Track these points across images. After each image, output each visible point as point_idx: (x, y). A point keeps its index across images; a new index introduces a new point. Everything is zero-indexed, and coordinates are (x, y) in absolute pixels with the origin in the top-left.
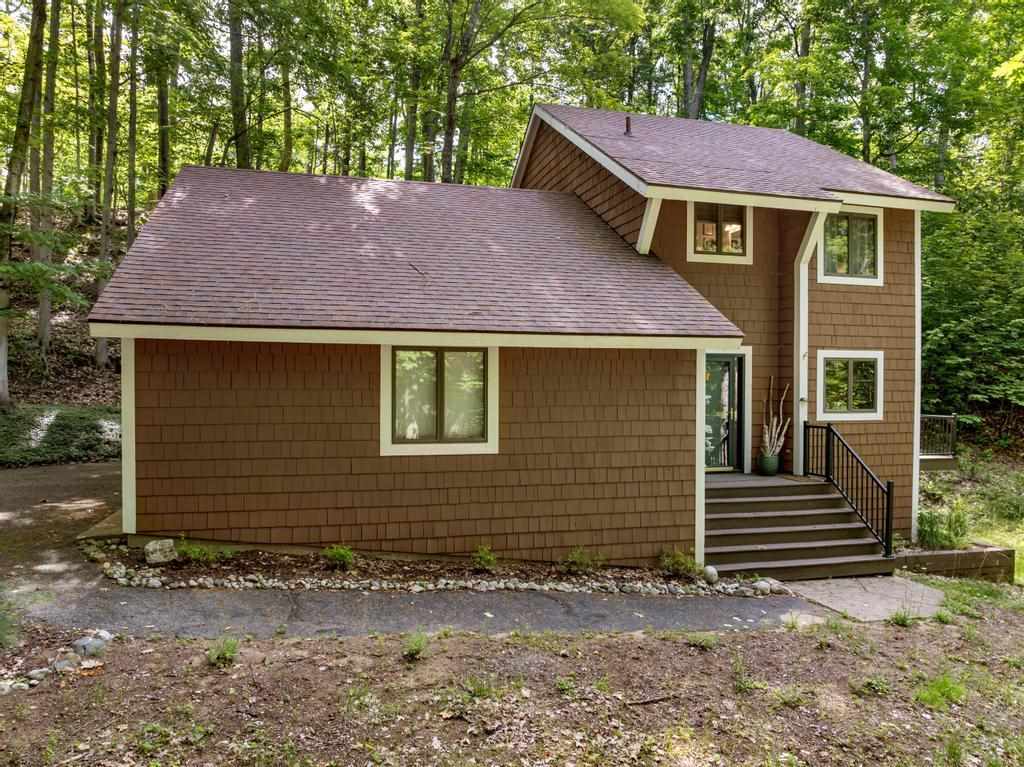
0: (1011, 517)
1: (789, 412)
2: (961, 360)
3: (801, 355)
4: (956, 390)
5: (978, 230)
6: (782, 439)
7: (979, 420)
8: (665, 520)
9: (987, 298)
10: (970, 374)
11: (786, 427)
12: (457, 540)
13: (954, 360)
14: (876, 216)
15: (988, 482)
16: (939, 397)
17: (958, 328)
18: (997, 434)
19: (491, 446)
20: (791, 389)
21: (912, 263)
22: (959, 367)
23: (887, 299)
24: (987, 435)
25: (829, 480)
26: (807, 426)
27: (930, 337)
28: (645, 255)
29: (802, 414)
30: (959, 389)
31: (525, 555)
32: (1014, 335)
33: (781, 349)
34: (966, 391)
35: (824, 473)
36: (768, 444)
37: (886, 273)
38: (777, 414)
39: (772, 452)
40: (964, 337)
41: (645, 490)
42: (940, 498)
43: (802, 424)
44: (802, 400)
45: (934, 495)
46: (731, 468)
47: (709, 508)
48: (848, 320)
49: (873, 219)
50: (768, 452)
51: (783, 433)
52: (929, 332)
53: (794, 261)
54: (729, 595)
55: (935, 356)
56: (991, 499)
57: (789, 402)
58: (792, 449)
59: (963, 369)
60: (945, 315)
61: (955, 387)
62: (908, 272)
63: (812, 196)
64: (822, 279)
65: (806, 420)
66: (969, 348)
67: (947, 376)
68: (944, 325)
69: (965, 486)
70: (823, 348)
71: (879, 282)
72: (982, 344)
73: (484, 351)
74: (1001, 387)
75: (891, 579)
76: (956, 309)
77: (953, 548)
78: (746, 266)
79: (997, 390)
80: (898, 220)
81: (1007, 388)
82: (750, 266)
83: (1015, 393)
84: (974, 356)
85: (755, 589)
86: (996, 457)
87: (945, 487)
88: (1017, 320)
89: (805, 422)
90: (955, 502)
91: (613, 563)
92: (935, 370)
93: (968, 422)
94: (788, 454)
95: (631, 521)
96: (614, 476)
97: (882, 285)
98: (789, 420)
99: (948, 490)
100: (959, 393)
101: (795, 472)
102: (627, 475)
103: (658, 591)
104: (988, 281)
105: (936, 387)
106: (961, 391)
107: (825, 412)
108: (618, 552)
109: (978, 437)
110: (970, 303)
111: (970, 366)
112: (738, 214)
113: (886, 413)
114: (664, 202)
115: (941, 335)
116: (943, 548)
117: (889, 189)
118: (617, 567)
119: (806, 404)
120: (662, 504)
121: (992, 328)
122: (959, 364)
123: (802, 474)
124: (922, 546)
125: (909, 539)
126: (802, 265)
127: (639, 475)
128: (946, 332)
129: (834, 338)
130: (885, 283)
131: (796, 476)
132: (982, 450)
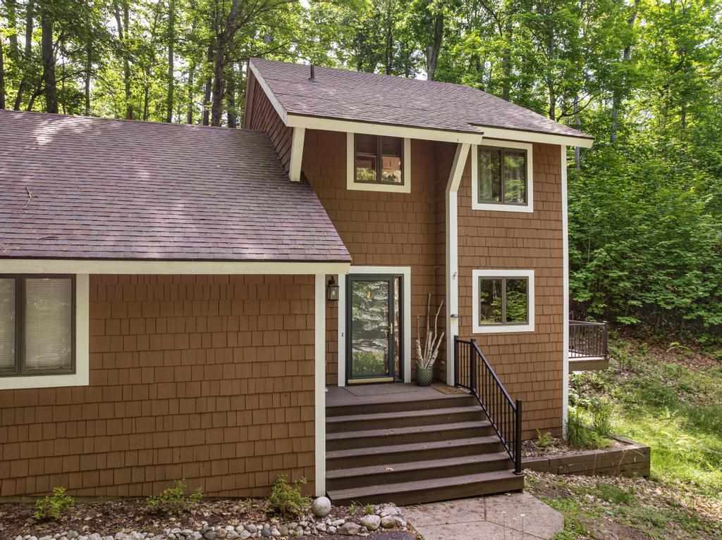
0: (657, 404)
1: (442, 328)
2: (620, 274)
3: (451, 275)
4: (619, 297)
5: (637, 172)
6: (436, 352)
7: (635, 322)
8: (282, 447)
9: (640, 225)
10: (628, 284)
11: (440, 341)
12: (39, 479)
13: (615, 273)
14: (526, 151)
15: (642, 372)
16: (605, 303)
17: (618, 248)
18: (652, 330)
19: (81, 377)
20: (444, 306)
21: (560, 193)
22: (620, 279)
23: (537, 224)
24: (645, 331)
25: (473, 393)
26: (457, 341)
27: (596, 255)
28: (295, 182)
29: (454, 329)
30: (621, 295)
31: (122, 491)
32: (663, 254)
33: (437, 268)
34: (626, 297)
35: (469, 386)
36: (421, 357)
37: (535, 201)
38: (432, 328)
39: (427, 364)
40: (623, 256)
41: (259, 417)
42: (602, 387)
43: (452, 338)
44: (452, 316)
45: (597, 384)
46: (391, 379)
47: (330, 428)
48: (501, 242)
49: (523, 154)
50: (422, 364)
51: (438, 346)
52: (596, 251)
53: (445, 190)
54: (331, 533)
55: (602, 271)
56: (643, 387)
57: (443, 317)
58: (446, 361)
59: (623, 280)
60: (609, 238)
61: (618, 295)
62: (556, 200)
63: (455, 128)
64: (476, 206)
65: (457, 334)
66: (626, 264)
67: (611, 285)
68: (607, 245)
69: (623, 375)
70: (478, 268)
71: (529, 209)
72: (637, 260)
73: (73, 278)
74: (653, 294)
75: (519, 496)
76: (617, 233)
77: (596, 448)
78: (404, 194)
79: (650, 298)
80: (546, 154)
81: (658, 295)
82: (408, 194)
83: (663, 299)
84: (632, 271)
85: (362, 524)
86: (651, 350)
87: (607, 377)
88: (663, 242)
89: (455, 337)
90: (613, 390)
91: (223, 495)
92: (602, 281)
93: (627, 323)
94: (442, 364)
95: (242, 451)
96: (224, 405)
97: (532, 211)
98: (443, 333)
99: (609, 380)
100: (621, 299)
101: (448, 383)
102: (238, 403)
103: (249, 534)
104: (641, 211)
105: (604, 295)
106: (622, 298)
107: (480, 325)
108: (228, 483)
109: (638, 333)
110: (627, 228)
111: (629, 278)
112: (395, 146)
113: (537, 324)
114: (307, 131)
115: (605, 254)
116: (587, 447)
117: (537, 127)
118: (228, 498)
119: (457, 320)
120: (278, 432)
121: (645, 248)
122: (620, 276)
123: (453, 384)
124: (569, 445)
125: (560, 437)
126: (451, 193)
127: (252, 403)
128: (609, 251)
129: (488, 258)
130: (534, 210)
131: (448, 386)
132: (640, 343)
